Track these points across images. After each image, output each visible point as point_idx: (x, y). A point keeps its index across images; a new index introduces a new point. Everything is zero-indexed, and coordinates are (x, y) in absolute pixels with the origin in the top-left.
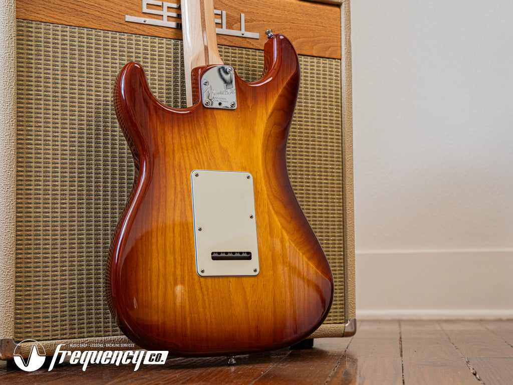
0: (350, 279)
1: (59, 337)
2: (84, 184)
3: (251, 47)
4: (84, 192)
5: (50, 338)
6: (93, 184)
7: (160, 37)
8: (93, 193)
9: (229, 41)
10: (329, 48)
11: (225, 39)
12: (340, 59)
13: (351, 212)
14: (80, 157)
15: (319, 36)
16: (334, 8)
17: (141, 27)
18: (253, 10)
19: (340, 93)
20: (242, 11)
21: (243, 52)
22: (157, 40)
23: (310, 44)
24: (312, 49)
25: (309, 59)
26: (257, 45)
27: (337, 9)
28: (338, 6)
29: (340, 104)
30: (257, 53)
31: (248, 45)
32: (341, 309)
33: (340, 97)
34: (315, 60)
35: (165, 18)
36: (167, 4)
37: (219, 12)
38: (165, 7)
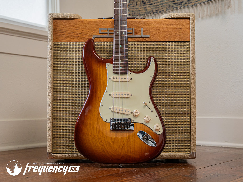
0: (192, 135)
1: (68, 152)
2: (77, 98)
3: (146, 41)
4: (77, 101)
5: (65, 153)
6: (80, 98)
7: (107, 42)
8: (80, 101)
9: (136, 40)
10: (184, 37)
11: (134, 39)
12: (190, 41)
13: (193, 106)
14: (75, 89)
15: (178, 33)
16: (186, 20)
17: (99, 39)
18: (147, 26)
19: (189, 56)
20: (142, 27)
21: (142, 43)
22: (105, 43)
23: (174, 37)
24: (175, 38)
25: (173, 43)
26: (148, 40)
27: (188, 20)
28: (189, 18)
29: (189, 61)
30: (149, 43)
31: (144, 41)
32: (188, 147)
33: (189, 57)
34: (177, 43)
35: (108, 34)
36: (109, 28)
37: (132, 29)
38: (108, 30)
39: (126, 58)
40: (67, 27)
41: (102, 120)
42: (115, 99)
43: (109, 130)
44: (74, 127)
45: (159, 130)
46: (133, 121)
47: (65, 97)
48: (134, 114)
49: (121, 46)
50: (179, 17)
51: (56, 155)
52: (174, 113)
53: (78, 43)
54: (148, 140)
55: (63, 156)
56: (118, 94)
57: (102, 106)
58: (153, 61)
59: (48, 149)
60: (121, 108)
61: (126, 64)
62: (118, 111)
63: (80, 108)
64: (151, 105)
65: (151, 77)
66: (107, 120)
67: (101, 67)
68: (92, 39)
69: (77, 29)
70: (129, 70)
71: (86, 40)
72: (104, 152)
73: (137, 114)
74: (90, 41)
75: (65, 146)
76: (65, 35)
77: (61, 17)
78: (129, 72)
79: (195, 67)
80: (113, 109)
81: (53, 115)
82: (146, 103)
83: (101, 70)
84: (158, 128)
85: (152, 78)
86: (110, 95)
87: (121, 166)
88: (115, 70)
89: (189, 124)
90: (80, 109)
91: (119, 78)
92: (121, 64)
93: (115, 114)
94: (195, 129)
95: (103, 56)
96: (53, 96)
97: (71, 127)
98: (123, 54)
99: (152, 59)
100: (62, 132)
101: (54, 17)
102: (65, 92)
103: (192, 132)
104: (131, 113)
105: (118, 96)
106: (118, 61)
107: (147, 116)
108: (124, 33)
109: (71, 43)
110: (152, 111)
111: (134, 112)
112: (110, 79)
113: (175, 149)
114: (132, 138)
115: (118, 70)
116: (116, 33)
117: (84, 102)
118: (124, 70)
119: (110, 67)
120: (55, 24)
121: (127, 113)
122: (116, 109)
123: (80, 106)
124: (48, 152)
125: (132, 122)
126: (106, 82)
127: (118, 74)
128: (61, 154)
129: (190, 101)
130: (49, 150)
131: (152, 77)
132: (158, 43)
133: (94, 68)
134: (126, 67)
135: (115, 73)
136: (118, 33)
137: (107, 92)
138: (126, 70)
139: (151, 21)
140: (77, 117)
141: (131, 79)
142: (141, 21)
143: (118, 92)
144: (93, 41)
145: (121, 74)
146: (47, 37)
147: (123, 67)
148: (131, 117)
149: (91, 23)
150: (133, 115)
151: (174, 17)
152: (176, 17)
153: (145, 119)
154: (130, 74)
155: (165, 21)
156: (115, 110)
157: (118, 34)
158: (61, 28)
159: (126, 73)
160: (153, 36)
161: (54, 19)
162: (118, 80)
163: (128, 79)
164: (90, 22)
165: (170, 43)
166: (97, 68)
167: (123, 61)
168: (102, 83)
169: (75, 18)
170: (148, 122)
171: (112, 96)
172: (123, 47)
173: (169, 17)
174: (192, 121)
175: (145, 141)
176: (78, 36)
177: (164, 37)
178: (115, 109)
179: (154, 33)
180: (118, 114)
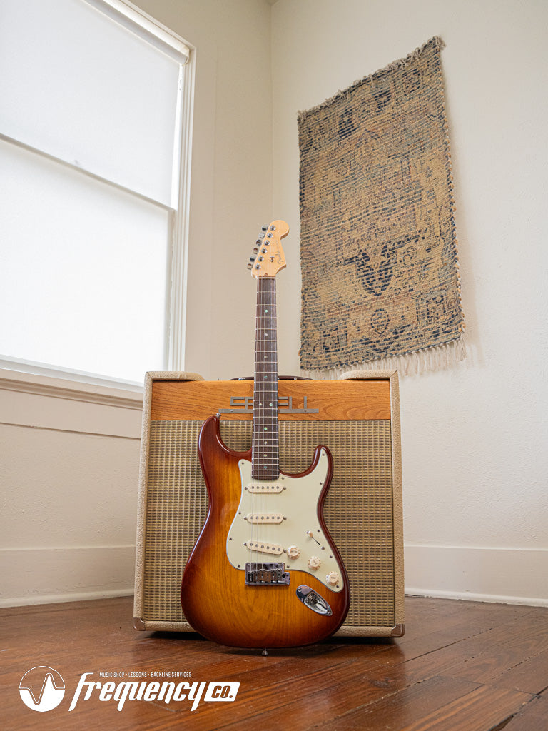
0: (397, 592)
1: (170, 620)
3: (313, 419)
4: (188, 527)
5: (164, 621)
7: (243, 420)
8: (194, 527)
9: (295, 417)
10: (380, 412)
11: (292, 416)
12: (390, 420)
13: (398, 539)
15: (370, 405)
16: (384, 382)
17: (230, 415)
18: (314, 393)
19: (389, 446)
20: (305, 395)
21: (306, 423)
22: (240, 423)
23: (362, 412)
24: (364, 414)
25: (362, 423)
26: (316, 417)
27: (387, 382)
28: (388, 379)
29: (390, 454)
30: (318, 423)
31: (310, 418)
32: (390, 614)
33: (390, 448)
34: (367, 422)
35: (246, 407)
36: (248, 397)
37: (287, 398)
38: (246, 400)
39: (275, 449)
40: (175, 394)
41: (231, 566)
42: (254, 525)
43: (244, 586)
44: (181, 573)
45: (336, 583)
46: (288, 567)
47: (167, 518)
48: (290, 554)
49: (266, 429)
50: (371, 376)
51: (148, 623)
52: (363, 550)
53: (192, 423)
54: (315, 602)
55: (160, 625)
56: (260, 517)
57: (231, 539)
58: (323, 455)
59: (135, 612)
60: (265, 543)
61: (275, 461)
62: (259, 549)
63: (193, 538)
64: (321, 537)
65: (321, 484)
66: (239, 566)
67: (230, 465)
68: (215, 417)
69: (193, 397)
70: (280, 471)
71: (207, 418)
72: (234, 625)
73: (294, 554)
74: (212, 419)
75: (165, 608)
76: (171, 407)
77: (165, 378)
78: (281, 475)
79: (400, 465)
80: (251, 545)
81: (146, 551)
82: (311, 534)
83: (230, 472)
84: (334, 581)
85: (322, 486)
86: (245, 519)
87: (266, 653)
88: (255, 472)
89: (392, 571)
90: (193, 541)
91: (263, 488)
92: (265, 461)
93: (253, 554)
94: (403, 580)
95: (235, 446)
96: (147, 516)
97: (176, 573)
98: (270, 443)
99: (323, 451)
100: (160, 581)
101: (154, 377)
102: (167, 510)
103: (396, 586)
104: (285, 551)
105: (260, 521)
106: (261, 455)
107: (313, 557)
108: (271, 405)
109: (182, 423)
110: (323, 548)
111: (289, 551)
112: (246, 488)
113: (365, 618)
114: (286, 599)
115: (261, 472)
116: (257, 406)
117: (201, 529)
118: (270, 472)
119: (245, 467)
120: (155, 390)
121: (276, 552)
122: (257, 546)
123: (193, 536)
124: (134, 616)
125: (286, 568)
126: (238, 493)
127: (261, 479)
128: (157, 622)
129: (393, 528)
130: (137, 613)
131: (323, 482)
132: (334, 423)
133: (218, 470)
134: (275, 467)
135: (255, 478)
136: (261, 404)
137: (240, 513)
138: (275, 473)
139: (321, 384)
140: (187, 556)
141: (284, 488)
142: (303, 384)
143: (260, 514)
144: (218, 420)
145: (266, 479)
146: (142, 402)
147: (270, 467)
148: (283, 559)
149: (216, 387)
150: (289, 556)
151: (362, 377)
152: (365, 376)
153: (309, 564)
154: (283, 479)
155: (346, 384)
156: (254, 548)
157: (261, 407)
158: (165, 396)
159: (276, 478)
160: (324, 409)
161: (155, 381)
162: (260, 490)
163: (278, 488)
164: (214, 386)
165: (356, 423)
166: (223, 469)
167: (270, 455)
168: (231, 497)
169: (190, 378)
170: (315, 569)
171: (249, 520)
172: (270, 430)
173: (353, 377)
174: (396, 566)
175: (311, 605)
176: (193, 410)
177: (345, 413)
178: (254, 545)
179: (327, 405)
180: (259, 555)
